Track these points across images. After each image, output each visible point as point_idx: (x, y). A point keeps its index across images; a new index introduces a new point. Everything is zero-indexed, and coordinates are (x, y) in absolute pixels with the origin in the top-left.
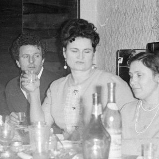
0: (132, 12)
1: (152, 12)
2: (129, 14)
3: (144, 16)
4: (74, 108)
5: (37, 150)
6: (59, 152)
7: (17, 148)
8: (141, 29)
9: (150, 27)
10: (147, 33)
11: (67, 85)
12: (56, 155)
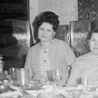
0: (60, 3)
1: (72, 3)
2: (58, 4)
3: (67, 6)
4: (45, 61)
5: (21, 83)
6: (32, 85)
7: (6, 84)
8: (65, 13)
9: (71, 12)
10: (69, 15)
11: (38, 49)
12: (30, 87)
